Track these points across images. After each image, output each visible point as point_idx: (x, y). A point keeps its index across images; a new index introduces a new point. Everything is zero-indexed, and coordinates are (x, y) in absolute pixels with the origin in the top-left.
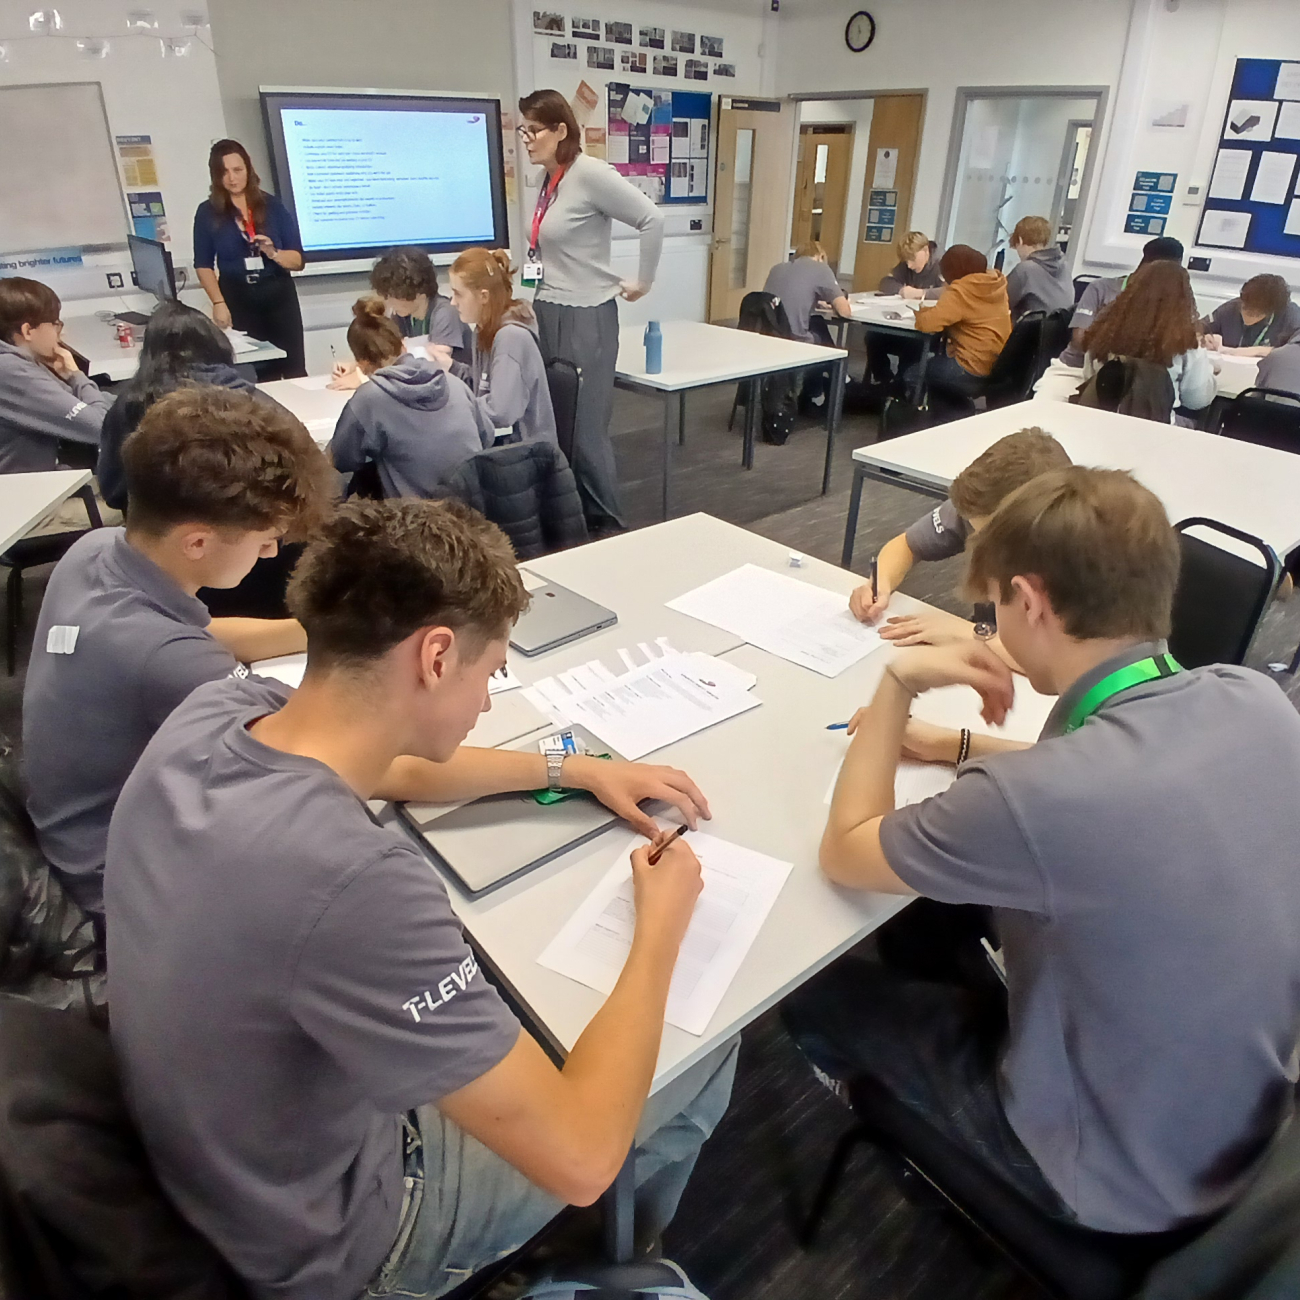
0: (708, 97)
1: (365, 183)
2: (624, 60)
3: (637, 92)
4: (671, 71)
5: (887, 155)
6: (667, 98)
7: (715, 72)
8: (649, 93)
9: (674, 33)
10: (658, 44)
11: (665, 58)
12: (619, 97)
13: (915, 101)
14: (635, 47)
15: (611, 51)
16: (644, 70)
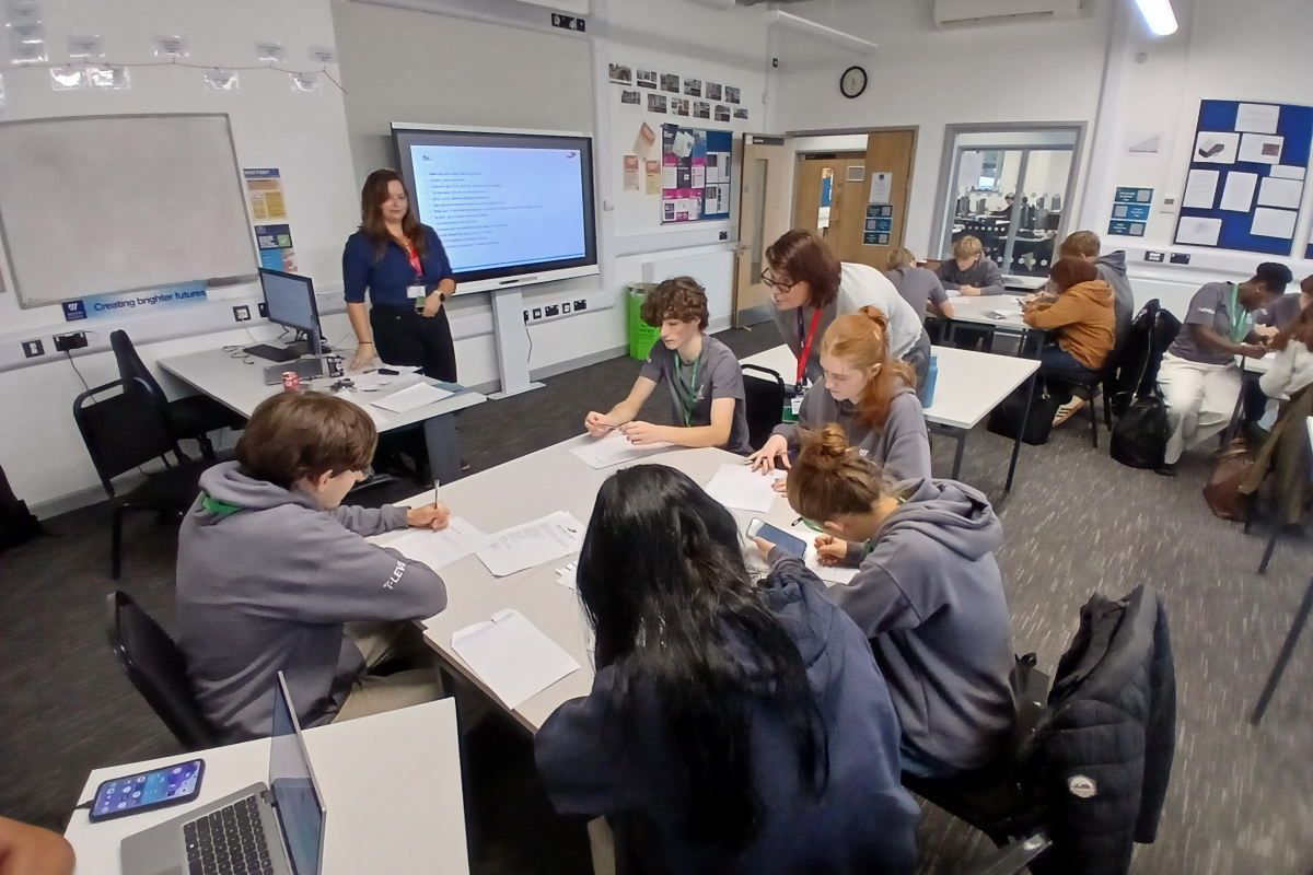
0: (730, 134)
1: (483, 212)
2: (674, 106)
3: (683, 131)
4: (705, 114)
5: (882, 177)
6: (703, 135)
7: (735, 115)
8: (690, 132)
9: (708, 84)
10: (696, 92)
11: (702, 104)
12: (670, 135)
13: (908, 135)
14: (681, 95)
15: (664, 98)
16: (686, 114)
